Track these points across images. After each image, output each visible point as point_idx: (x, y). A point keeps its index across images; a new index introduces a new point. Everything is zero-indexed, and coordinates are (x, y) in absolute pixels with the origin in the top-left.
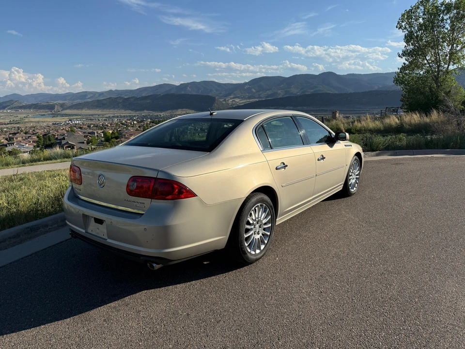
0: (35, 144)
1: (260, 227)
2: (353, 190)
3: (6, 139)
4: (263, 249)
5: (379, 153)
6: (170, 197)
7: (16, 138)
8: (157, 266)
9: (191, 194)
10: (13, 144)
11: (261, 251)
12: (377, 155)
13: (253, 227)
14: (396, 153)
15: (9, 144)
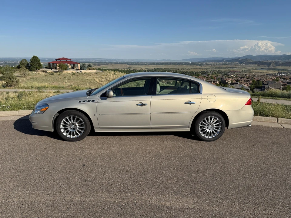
0: (250, 85)
3: (236, 81)
7: (241, 81)
10: (238, 83)
15: (235, 83)
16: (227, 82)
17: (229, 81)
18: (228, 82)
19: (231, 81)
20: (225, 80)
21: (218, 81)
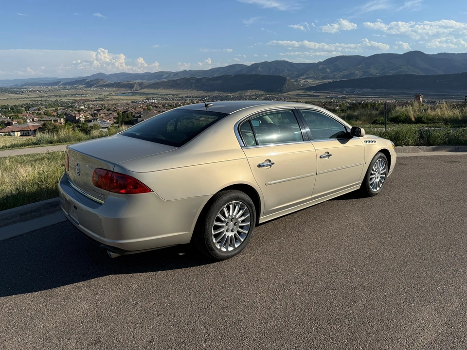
0: (115, 121)
1: (235, 224)
2: (375, 190)
3: (92, 115)
4: (238, 247)
5: (436, 148)
6: (123, 191)
7: (100, 114)
8: (113, 255)
9: (146, 189)
10: (97, 119)
11: (235, 249)
12: (434, 150)
13: (224, 224)
14: (458, 148)
15: (93, 119)
16: (77, 118)
17: (81, 116)
18: (79, 119)
19: (84, 117)
20: (73, 115)
21: (62, 119)
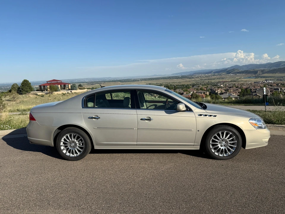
0: (239, 94)
3: (225, 90)
7: (230, 90)
10: (227, 93)
15: (225, 93)
17: (218, 91)
18: (217, 92)
19: (220, 91)
20: (214, 90)
21: (208, 92)
